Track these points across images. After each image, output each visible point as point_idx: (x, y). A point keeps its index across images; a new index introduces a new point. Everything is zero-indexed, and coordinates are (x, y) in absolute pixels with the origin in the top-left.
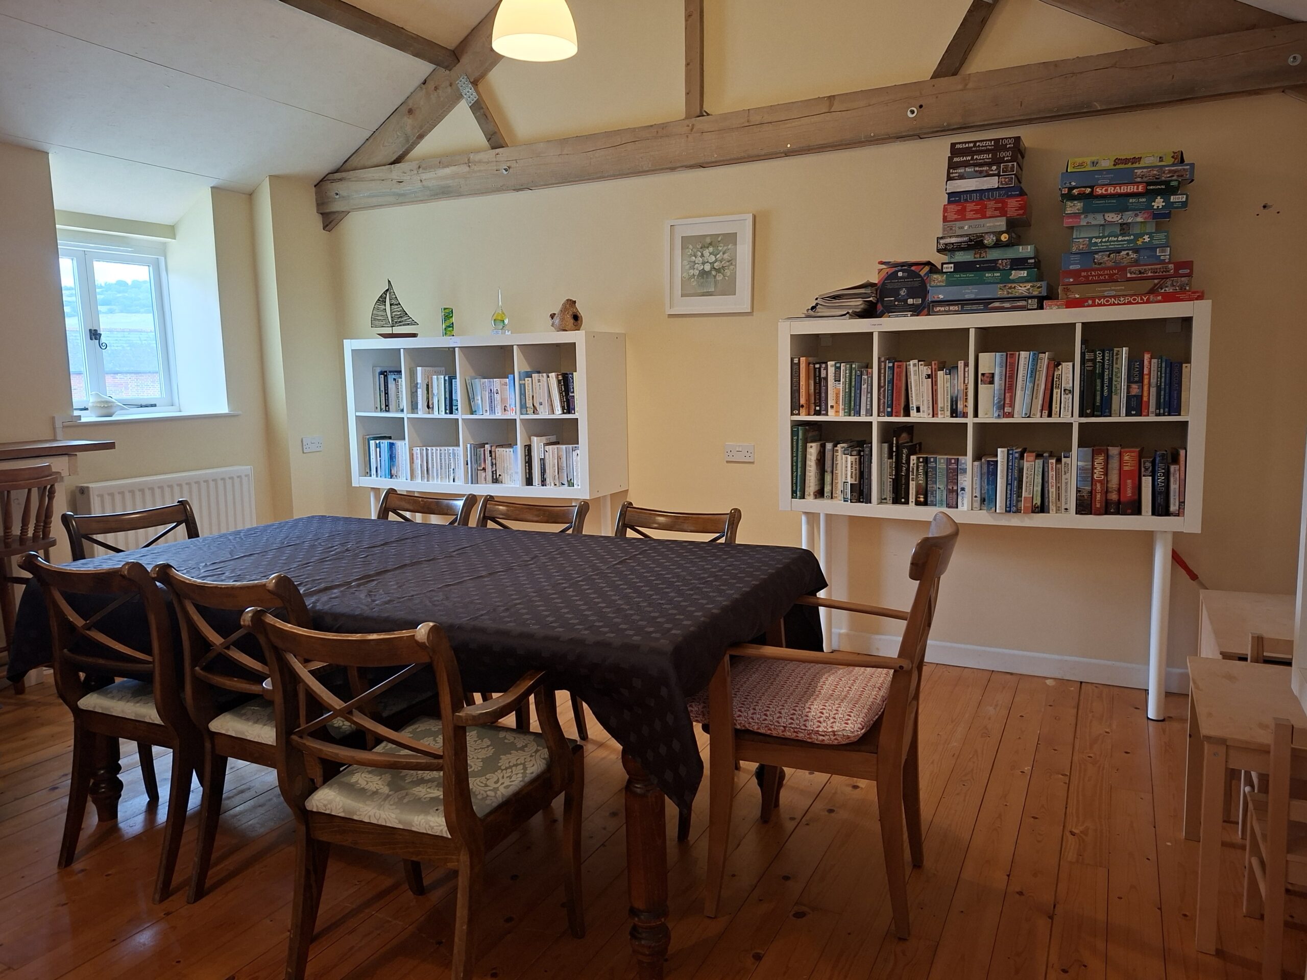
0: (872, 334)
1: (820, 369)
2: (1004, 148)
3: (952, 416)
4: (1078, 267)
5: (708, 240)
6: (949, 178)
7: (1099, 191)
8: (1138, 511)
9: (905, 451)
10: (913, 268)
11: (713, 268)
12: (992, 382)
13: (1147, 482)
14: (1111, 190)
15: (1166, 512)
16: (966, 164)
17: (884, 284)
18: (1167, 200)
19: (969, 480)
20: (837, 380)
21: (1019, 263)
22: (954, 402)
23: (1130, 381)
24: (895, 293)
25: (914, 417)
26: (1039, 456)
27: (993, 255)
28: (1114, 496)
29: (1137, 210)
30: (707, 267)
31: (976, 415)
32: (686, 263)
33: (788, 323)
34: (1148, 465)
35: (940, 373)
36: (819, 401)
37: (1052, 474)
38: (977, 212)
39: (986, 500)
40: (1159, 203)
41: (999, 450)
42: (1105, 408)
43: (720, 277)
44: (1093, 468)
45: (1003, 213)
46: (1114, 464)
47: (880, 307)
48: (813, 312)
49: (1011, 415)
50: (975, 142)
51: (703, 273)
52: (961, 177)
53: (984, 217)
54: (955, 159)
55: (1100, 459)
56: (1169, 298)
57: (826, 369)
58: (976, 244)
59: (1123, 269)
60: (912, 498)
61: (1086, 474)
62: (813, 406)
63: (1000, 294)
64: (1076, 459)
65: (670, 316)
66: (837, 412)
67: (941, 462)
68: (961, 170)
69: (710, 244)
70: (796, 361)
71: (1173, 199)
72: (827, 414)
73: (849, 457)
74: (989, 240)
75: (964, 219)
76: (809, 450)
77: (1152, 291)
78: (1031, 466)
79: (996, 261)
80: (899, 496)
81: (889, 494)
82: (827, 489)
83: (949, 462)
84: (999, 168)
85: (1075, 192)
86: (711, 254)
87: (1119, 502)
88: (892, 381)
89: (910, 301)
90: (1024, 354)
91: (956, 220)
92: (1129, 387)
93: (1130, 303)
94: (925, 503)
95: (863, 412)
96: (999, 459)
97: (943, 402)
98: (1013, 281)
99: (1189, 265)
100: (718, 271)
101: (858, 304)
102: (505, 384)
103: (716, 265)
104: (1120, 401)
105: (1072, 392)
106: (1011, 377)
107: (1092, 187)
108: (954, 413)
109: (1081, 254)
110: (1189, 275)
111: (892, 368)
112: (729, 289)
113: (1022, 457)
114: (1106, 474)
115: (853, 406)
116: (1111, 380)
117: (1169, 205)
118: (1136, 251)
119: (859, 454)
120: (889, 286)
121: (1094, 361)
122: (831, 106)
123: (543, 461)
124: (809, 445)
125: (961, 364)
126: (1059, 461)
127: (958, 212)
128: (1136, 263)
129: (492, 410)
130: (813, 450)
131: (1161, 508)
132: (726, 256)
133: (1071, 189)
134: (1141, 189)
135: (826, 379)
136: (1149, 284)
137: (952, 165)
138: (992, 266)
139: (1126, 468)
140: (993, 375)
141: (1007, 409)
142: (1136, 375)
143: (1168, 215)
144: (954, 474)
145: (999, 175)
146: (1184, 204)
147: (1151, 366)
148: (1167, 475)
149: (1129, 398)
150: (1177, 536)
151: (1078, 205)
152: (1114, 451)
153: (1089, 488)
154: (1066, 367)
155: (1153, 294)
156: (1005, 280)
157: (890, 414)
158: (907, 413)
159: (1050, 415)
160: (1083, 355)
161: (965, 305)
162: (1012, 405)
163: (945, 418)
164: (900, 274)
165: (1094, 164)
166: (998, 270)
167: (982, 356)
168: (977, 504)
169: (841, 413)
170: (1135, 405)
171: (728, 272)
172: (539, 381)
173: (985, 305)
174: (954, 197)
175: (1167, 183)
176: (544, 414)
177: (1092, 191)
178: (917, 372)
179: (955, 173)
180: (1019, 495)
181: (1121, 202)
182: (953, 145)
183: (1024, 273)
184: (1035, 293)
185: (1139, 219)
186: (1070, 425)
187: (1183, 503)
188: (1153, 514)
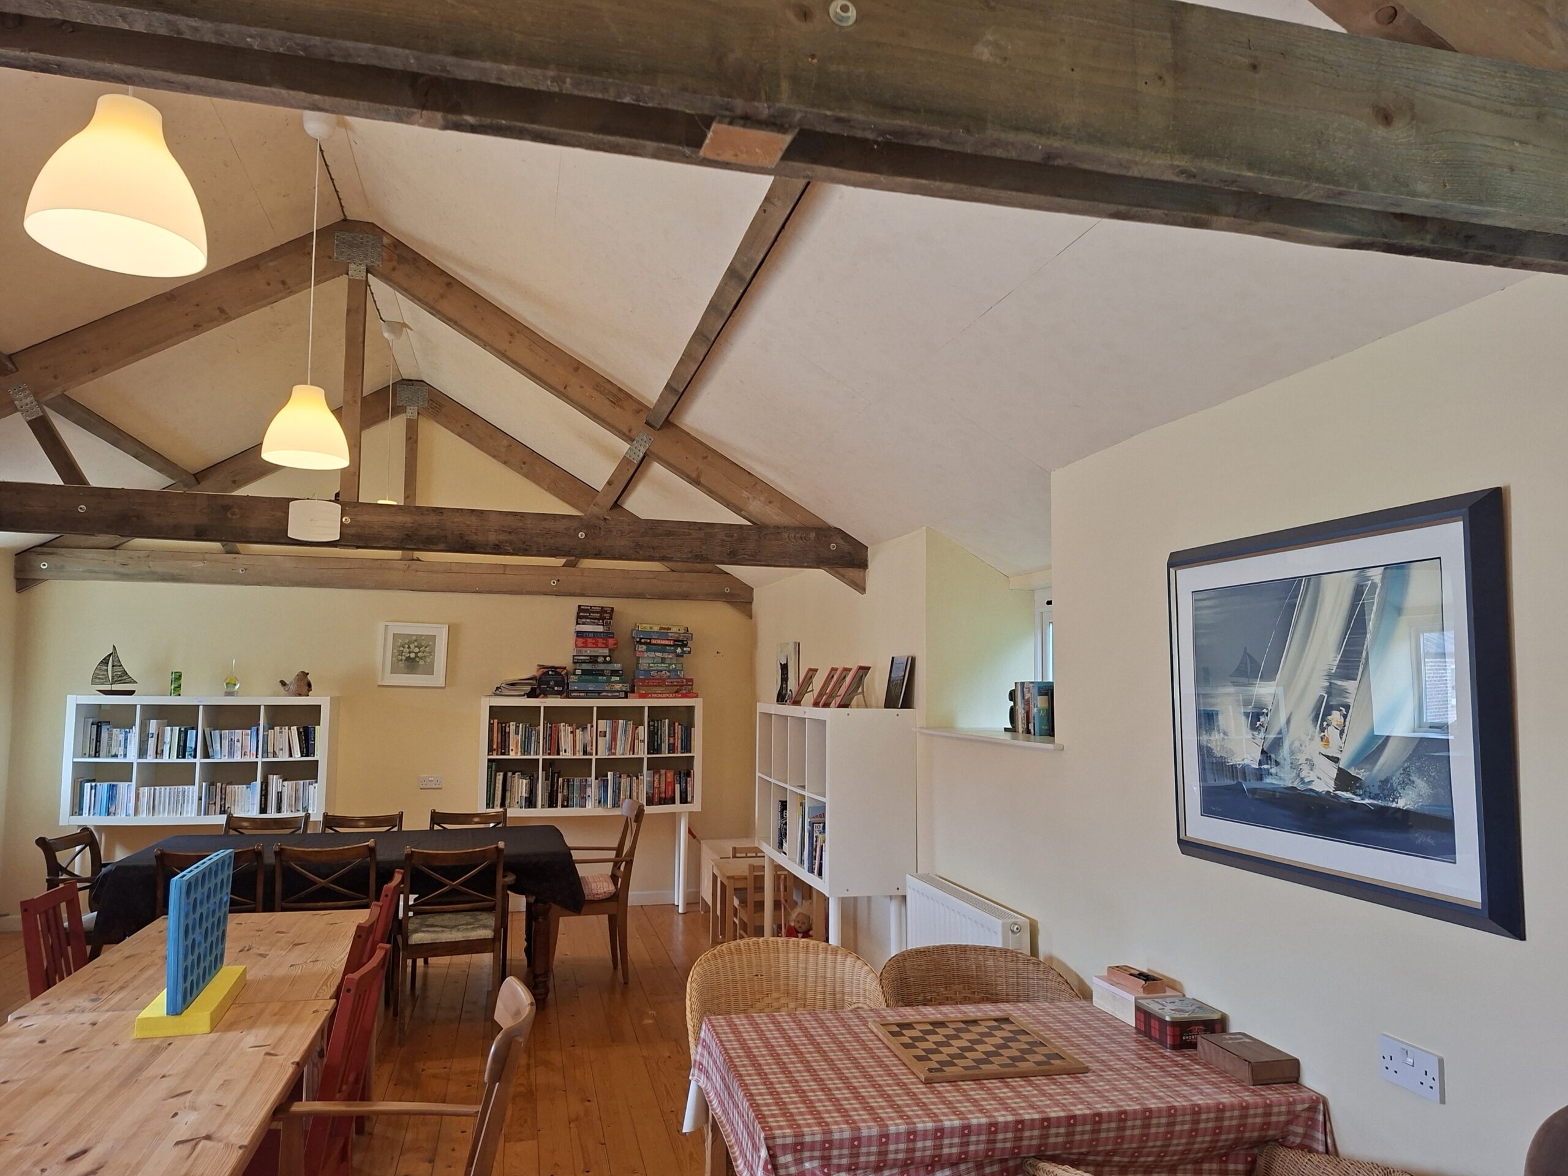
0: (540, 707)
1: (505, 727)
2: (606, 612)
3: (584, 755)
4: (643, 677)
5: (414, 638)
6: (577, 623)
7: (653, 642)
8: (674, 803)
9: (556, 775)
10: (558, 670)
11: (417, 656)
12: (605, 736)
13: (677, 786)
14: (659, 642)
15: (686, 802)
16: (586, 617)
17: (541, 677)
18: (682, 650)
19: (593, 791)
20: (517, 733)
21: (615, 673)
22: (585, 747)
23: (669, 736)
24: (548, 683)
25: (562, 756)
26: (629, 776)
27: (602, 667)
28: (663, 795)
29: (669, 653)
30: (413, 655)
31: (596, 754)
32: (395, 651)
33: (488, 699)
34: (678, 778)
35: (577, 731)
36: (504, 747)
37: (634, 785)
38: (593, 643)
39: (601, 802)
40: (679, 650)
41: (609, 773)
42: (658, 750)
43: (422, 663)
44: (654, 781)
45: (607, 646)
46: (663, 778)
47: (538, 691)
48: (498, 691)
49: (614, 754)
50: (591, 607)
51: (408, 659)
52: (584, 623)
53: (597, 647)
54: (581, 614)
55: (657, 776)
56: (684, 696)
57: (509, 727)
58: (593, 660)
59: (664, 680)
60: (559, 803)
61: (651, 784)
62: (500, 750)
63: (607, 688)
64: (646, 775)
65: (379, 686)
66: (517, 753)
67: (577, 781)
68: (584, 620)
69: (416, 640)
70: (492, 722)
71: (685, 649)
72: (509, 755)
73: (524, 781)
74: (600, 659)
75: (586, 646)
76: (498, 777)
77: (677, 692)
78: (625, 781)
79: (603, 670)
80: (552, 803)
81: (547, 803)
82: (507, 802)
83: (581, 781)
84: (603, 622)
85: (643, 641)
86: (416, 647)
87: (665, 798)
88: (551, 735)
89: (556, 688)
90: (621, 721)
91: (583, 647)
92: (669, 739)
93: (667, 697)
94: (567, 806)
95: (532, 753)
96: (609, 777)
97: (579, 747)
98: (613, 682)
99: (691, 680)
100: (421, 658)
101: (529, 688)
102: (247, 735)
103: (419, 654)
104: (665, 747)
105: (644, 741)
106: (615, 733)
107: (650, 639)
108: (585, 753)
109: (645, 671)
110: (692, 685)
111: (551, 728)
112: (430, 671)
113: (620, 777)
114: (660, 784)
115: (526, 750)
116: (661, 735)
117: (683, 652)
118: (669, 672)
119: (530, 778)
120: (544, 679)
121: (654, 726)
122: (505, 571)
123: (280, 795)
124: (498, 774)
125: (589, 726)
126: (637, 778)
127: (583, 643)
128: (669, 677)
129: (231, 753)
130: (500, 777)
131: (684, 800)
132: (427, 649)
133: (641, 639)
134: (672, 643)
135: (509, 733)
136: (676, 688)
137: (579, 617)
138: (601, 673)
139: (668, 780)
140: (605, 732)
141: (613, 751)
142: (672, 734)
143: (682, 656)
144: (584, 788)
145: (603, 625)
146: (689, 652)
147: (678, 729)
148: (686, 783)
149: (669, 744)
150: (691, 813)
151: (644, 647)
152: (663, 772)
153: (652, 792)
154: (641, 728)
155: (678, 693)
156: (609, 682)
157: (549, 754)
158: (558, 754)
159: (633, 754)
160: (649, 723)
161: (589, 694)
162: (615, 749)
163: (580, 756)
164: (550, 673)
165: (651, 628)
166: (604, 675)
167: (599, 721)
168: (597, 804)
169: (519, 753)
170: (672, 748)
171: (428, 660)
172: (281, 732)
173: (598, 694)
174: (579, 634)
175: (682, 641)
176: (284, 757)
177: (650, 642)
178: (565, 730)
179: (580, 621)
180: (619, 798)
181: (663, 648)
182: (579, 606)
183: (618, 678)
184: (624, 689)
185: (670, 656)
186: (643, 758)
187: (693, 797)
188: (681, 803)
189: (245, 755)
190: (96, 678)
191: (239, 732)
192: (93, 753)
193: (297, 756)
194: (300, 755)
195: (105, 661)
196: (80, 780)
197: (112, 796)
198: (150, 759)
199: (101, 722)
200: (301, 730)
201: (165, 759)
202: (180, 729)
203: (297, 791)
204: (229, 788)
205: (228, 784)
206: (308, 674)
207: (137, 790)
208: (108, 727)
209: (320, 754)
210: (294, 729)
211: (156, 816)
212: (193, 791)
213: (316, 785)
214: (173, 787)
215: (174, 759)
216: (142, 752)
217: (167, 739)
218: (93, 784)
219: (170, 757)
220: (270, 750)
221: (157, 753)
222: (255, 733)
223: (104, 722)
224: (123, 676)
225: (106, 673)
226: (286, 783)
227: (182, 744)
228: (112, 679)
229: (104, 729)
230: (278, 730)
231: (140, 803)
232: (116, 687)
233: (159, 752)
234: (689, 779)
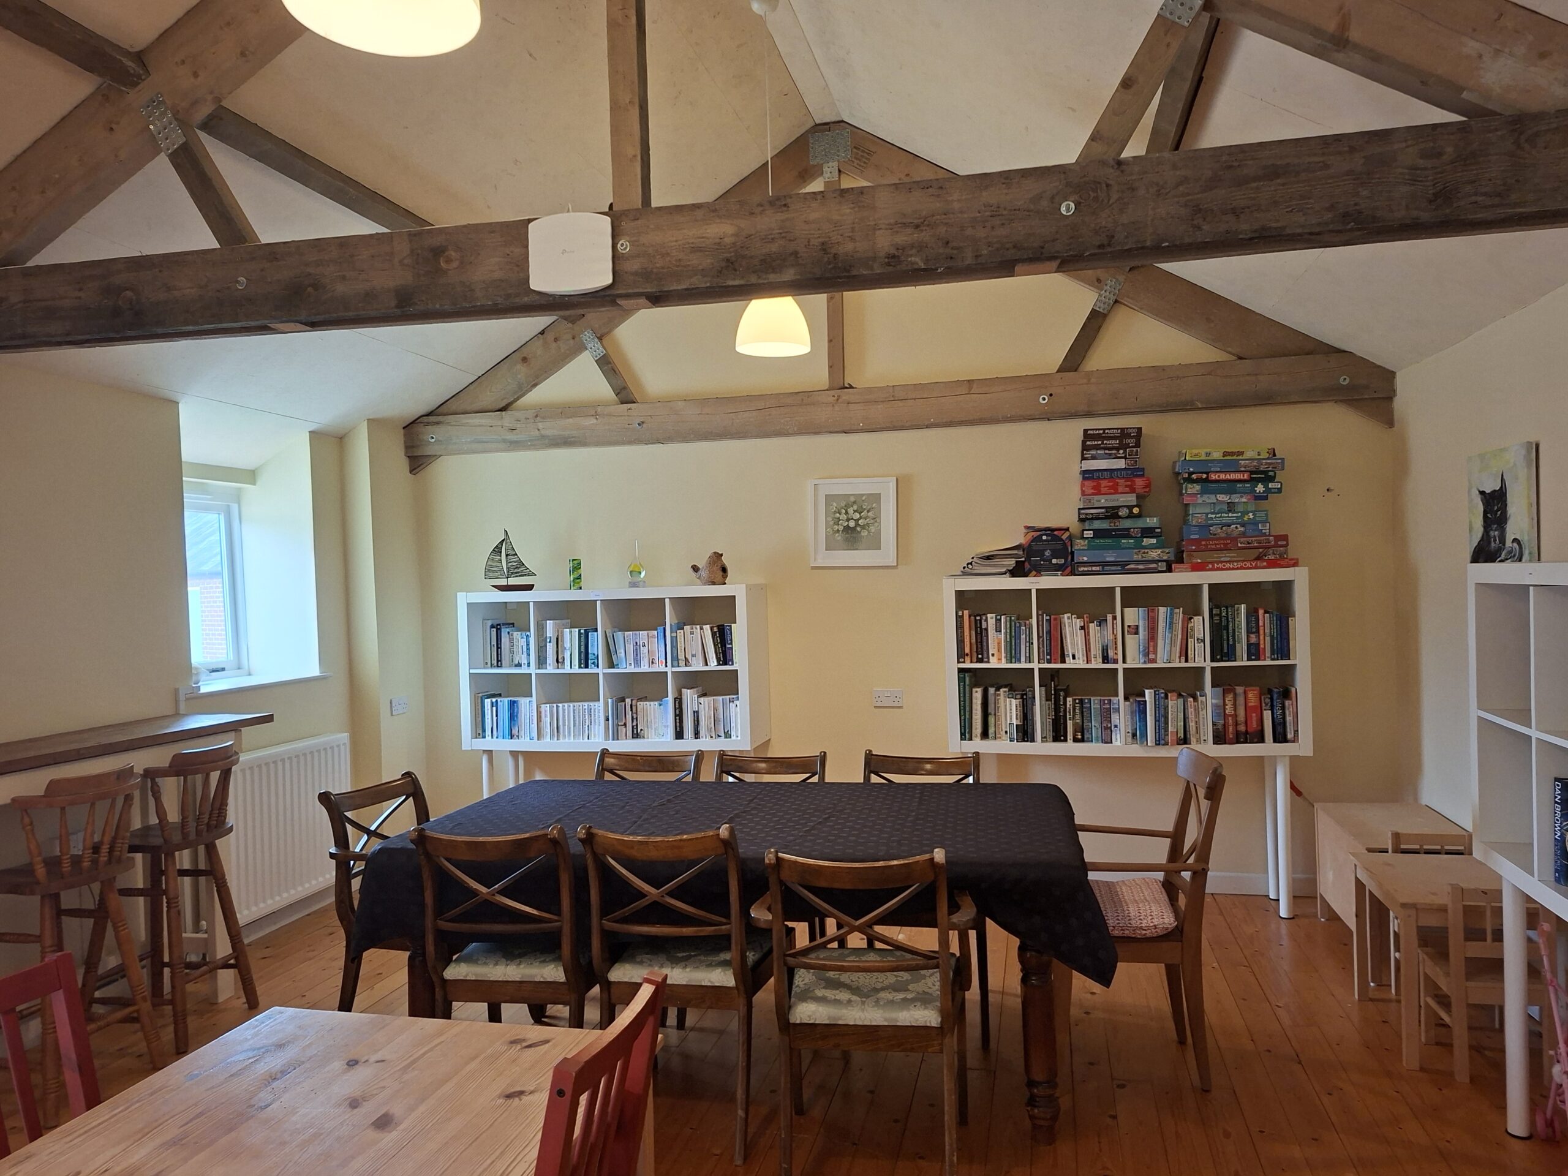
0: (1030, 590)
1: (980, 620)
2: (1129, 436)
3: (1103, 662)
4: (1197, 536)
5: (852, 499)
6: (1083, 458)
7: (1213, 477)
8: (1262, 740)
9: (1062, 693)
10: (1056, 533)
11: (857, 525)
12: (1137, 633)
13: (1267, 715)
14: (1222, 476)
15: (1285, 740)
16: (1097, 447)
17: (1030, 545)
18: (1266, 487)
19: (1122, 717)
20: (998, 630)
21: (1148, 532)
22: (1105, 650)
23: (1249, 632)
24: (1040, 554)
25: (1070, 664)
26: (1180, 695)
27: (1127, 524)
28: (1242, 728)
29: (1243, 493)
30: (852, 524)
31: (1124, 662)
32: (830, 519)
33: (952, 580)
34: (1268, 700)
35: (1091, 625)
36: (981, 650)
37: (1191, 711)
38: (1110, 488)
39: (1137, 735)
40: (1260, 488)
41: (1147, 692)
42: (1231, 655)
43: (864, 533)
44: (1225, 705)
45: (1133, 491)
46: (1241, 700)
47: (1027, 566)
48: (968, 571)
49: (1154, 661)
50: (1104, 430)
51: (847, 529)
52: (1094, 458)
53: (1116, 493)
54: (1088, 443)
55: (1230, 697)
56: (1272, 564)
57: (986, 620)
58: (1112, 513)
59: (1235, 540)
60: (1070, 736)
61: (1220, 710)
62: (975, 655)
63: (1136, 557)
64: (1210, 695)
65: (813, 568)
66: (1000, 659)
67: (1095, 702)
68: (1093, 452)
69: (855, 502)
70: (960, 613)
71: (1271, 485)
72: (988, 662)
73: (1013, 701)
74: (1123, 512)
75: (1099, 493)
76: (974, 695)
77: (1258, 558)
78: (1174, 704)
79: (1128, 529)
80: (1059, 735)
81: (1050, 735)
82: (991, 730)
83: (1102, 702)
84: (1125, 452)
85: (1194, 476)
86: (855, 511)
87: (1247, 732)
88: (1049, 632)
89: (1054, 561)
90: (1162, 610)
91: (1093, 494)
92: (1248, 637)
93: (1242, 568)
94: (1082, 740)
95: (1023, 659)
96: (1147, 698)
97: (1096, 650)
98: (1145, 547)
99: (1285, 537)
100: (863, 527)
101: (1011, 563)
102: (653, 637)
103: (860, 522)
104: (1242, 648)
105: (1203, 641)
106: (1153, 629)
107: (1207, 473)
108: (1105, 659)
109: (1200, 526)
110: (1286, 545)
111: (1049, 621)
112: (875, 544)
113: (1166, 697)
114: (1235, 710)
115: (1013, 654)
116: (1234, 630)
117: (1268, 490)
118: (1243, 525)
119: (1022, 698)
120: (1034, 548)
121: (1220, 615)
122: (970, 389)
123: (696, 714)
124: (974, 690)
125: (1109, 617)
126: (1195, 698)
127: (1094, 488)
128: (1244, 535)
129: (637, 662)
130: (978, 694)
131: (1280, 737)
132: (870, 514)
133: (1191, 474)
134: (1246, 477)
135: (986, 629)
136: (1256, 553)
137: (1085, 448)
138: (1126, 533)
139: (1250, 704)
140: (1137, 627)
141: (1151, 656)
142: (1253, 627)
143: (1266, 498)
144: (1106, 714)
145: (1125, 458)
146: (1280, 490)
147: (1264, 619)
148: (1283, 708)
149: (1249, 645)
150: (1294, 760)
151: (1197, 487)
152: (1240, 690)
153: (1222, 722)
154: (1197, 619)
155: (1260, 560)
156: (1139, 547)
157: (1049, 662)
158: (1064, 661)
159: (1187, 661)
160: (1211, 610)
161: (1106, 568)
162: (1155, 653)
163: (1097, 664)
164: (1044, 538)
165: (1208, 454)
166: (1131, 537)
167: (1126, 610)
168: (1130, 739)
169: (1004, 660)
170: (1254, 651)
171: (872, 529)
172: (692, 633)
173: (1123, 568)
174: (1087, 475)
175: (1265, 472)
176: (697, 666)
177: (1208, 477)
178: (1071, 625)
179: (1088, 454)
180: (1166, 730)
181: (1230, 487)
182: (1085, 431)
183: (1154, 541)
184: (1165, 558)
185: (1244, 500)
186: (1204, 668)
187: (1297, 731)
188: (1275, 741)
189: (652, 662)
190: (490, 571)
191: (644, 633)
192: (495, 662)
193: (713, 665)
194: (716, 664)
195: (497, 550)
196: (481, 695)
197: (513, 717)
198: (551, 669)
199: (499, 625)
200: (715, 629)
201: (567, 669)
202: (579, 631)
203: (715, 710)
204: (641, 705)
205: (640, 700)
206: (722, 555)
207: (538, 707)
208: (508, 630)
209: (740, 661)
210: (707, 628)
211: (561, 740)
212: (600, 708)
213: (738, 703)
214: (576, 704)
215: (576, 670)
216: (541, 662)
217: (567, 645)
218: (494, 700)
219: (572, 667)
220: (681, 656)
221: (558, 661)
222: (662, 634)
223: (504, 624)
224: (518, 568)
225: (499, 564)
226: (702, 700)
227: (583, 649)
228: (508, 572)
229: (504, 632)
230: (689, 631)
231: (542, 724)
232: (513, 581)
233: (560, 660)
234: (1287, 703)
